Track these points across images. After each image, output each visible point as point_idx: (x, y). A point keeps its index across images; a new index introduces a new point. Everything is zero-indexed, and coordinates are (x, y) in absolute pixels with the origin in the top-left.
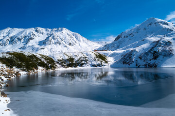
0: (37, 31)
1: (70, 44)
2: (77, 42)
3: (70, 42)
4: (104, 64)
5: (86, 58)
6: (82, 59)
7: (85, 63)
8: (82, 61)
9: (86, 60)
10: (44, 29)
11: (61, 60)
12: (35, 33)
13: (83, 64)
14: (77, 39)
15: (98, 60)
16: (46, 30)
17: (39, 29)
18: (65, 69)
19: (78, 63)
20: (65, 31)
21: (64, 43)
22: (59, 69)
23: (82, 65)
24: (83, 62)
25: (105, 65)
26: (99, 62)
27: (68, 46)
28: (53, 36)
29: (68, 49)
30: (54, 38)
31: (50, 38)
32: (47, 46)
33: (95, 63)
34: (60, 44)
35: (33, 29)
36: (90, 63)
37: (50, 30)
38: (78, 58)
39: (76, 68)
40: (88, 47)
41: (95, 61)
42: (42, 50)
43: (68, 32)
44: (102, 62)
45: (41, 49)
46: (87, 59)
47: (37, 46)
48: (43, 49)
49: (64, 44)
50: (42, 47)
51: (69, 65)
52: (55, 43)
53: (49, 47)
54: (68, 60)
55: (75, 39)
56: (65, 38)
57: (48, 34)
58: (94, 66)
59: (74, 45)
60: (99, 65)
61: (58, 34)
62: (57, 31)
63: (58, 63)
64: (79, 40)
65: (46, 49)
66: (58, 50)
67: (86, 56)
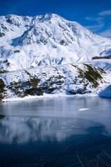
0: (9, 21)
1: (62, 42)
2: (75, 38)
3: (63, 38)
4: (90, 89)
5: (60, 77)
6: (53, 80)
7: (56, 88)
8: (52, 84)
9: (60, 82)
10: (20, 18)
11: (16, 84)
12: (6, 25)
13: (53, 89)
14: (75, 32)
15: (81, 82)
16: (25, 19)
17: (14, 17)
18: (20, 99)
19: (44, 88)
20: (56, 19)
21: (53, 41)
22: (9, 100)
23: (51, 91)
24: (54, 86)
25: (90, 92)
26: (81, 86)
27: (59, 45)
28: (35, 30)
29: (59, 50)
30: (35, 33)
31: (30, 33)
32: (24, 47)
33: (74, 87)
34: (45, 42)
35: (4, 17)
36: (66, 87)
37: (30, 18)
38: (48, 78)
39: (40, 97)
40: (93, 47)
41: (75, 83)
42: (17, 54)
43: (60, 21)
44: (86, 85)
45: (15, 52)
46: (62, 79)
47: (8, 47)
48: (18, 51)
49: (51, 43)
50: (17, 48)
51: (29, 92)
52: (38, 42)
53: (28, 48)
54: (28, 83)
55: (71, 33)
56: (54, 32)
57: (27, 26)
58: (71, 92)
59: (70, 44)
60: (80, 92)
61: (44, 25)
62: (42, 20)
63: (10, 88)
64: (79, 35)
65: (22, 52)
66: (42, 54)
67: (62, 74)
